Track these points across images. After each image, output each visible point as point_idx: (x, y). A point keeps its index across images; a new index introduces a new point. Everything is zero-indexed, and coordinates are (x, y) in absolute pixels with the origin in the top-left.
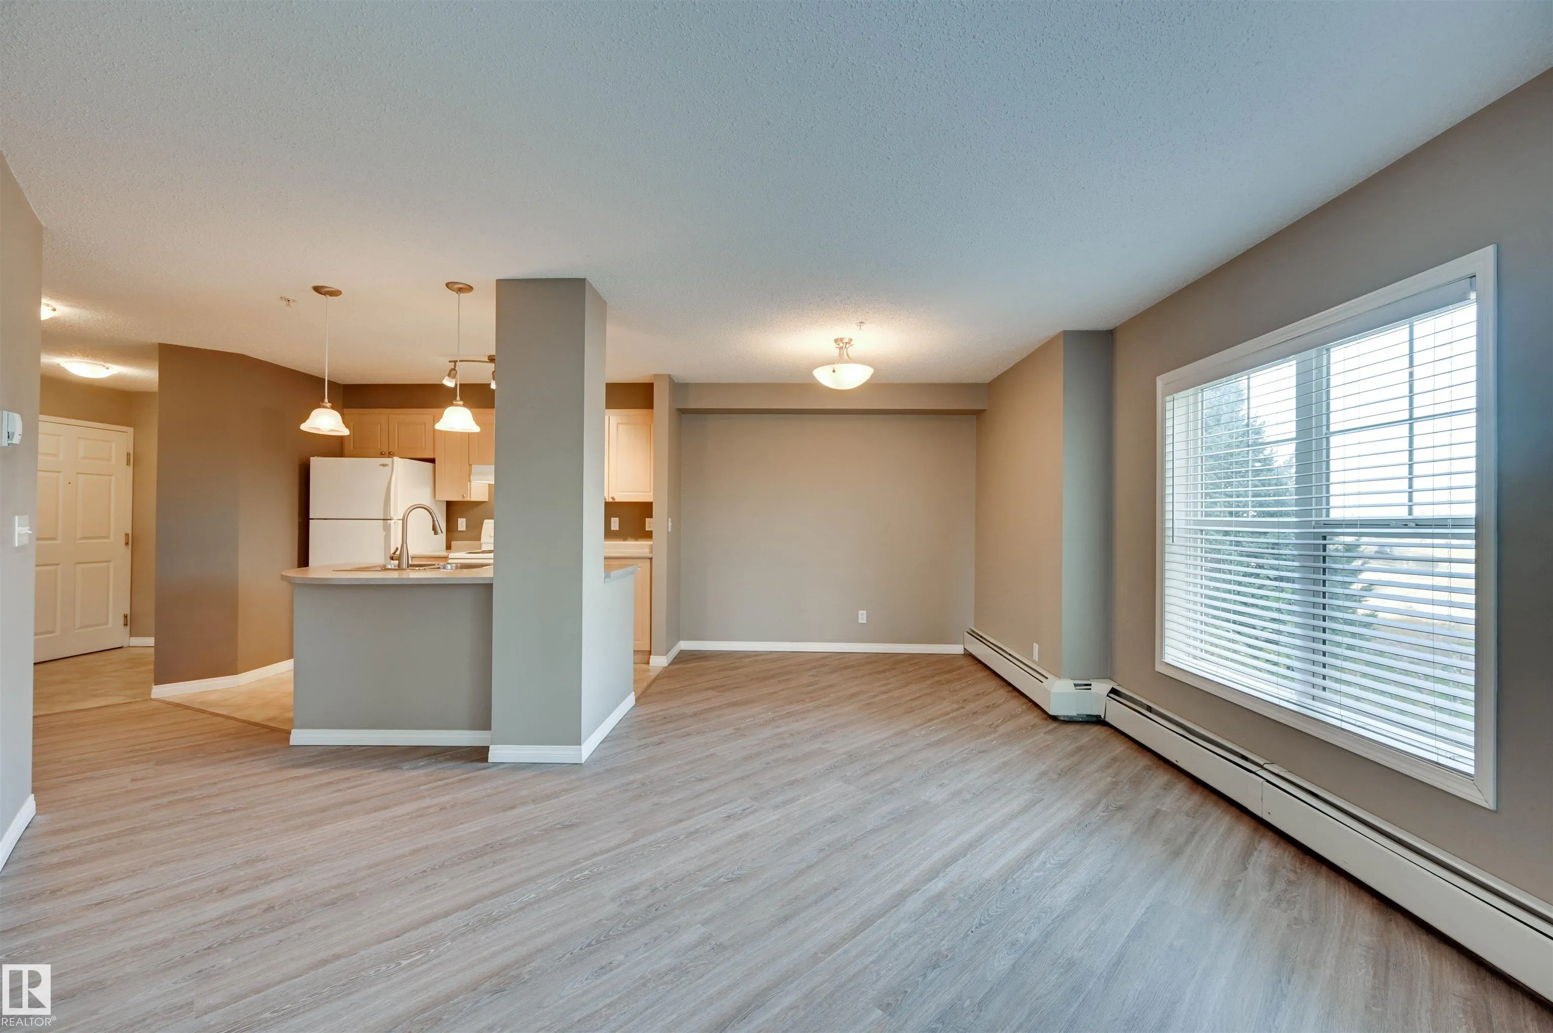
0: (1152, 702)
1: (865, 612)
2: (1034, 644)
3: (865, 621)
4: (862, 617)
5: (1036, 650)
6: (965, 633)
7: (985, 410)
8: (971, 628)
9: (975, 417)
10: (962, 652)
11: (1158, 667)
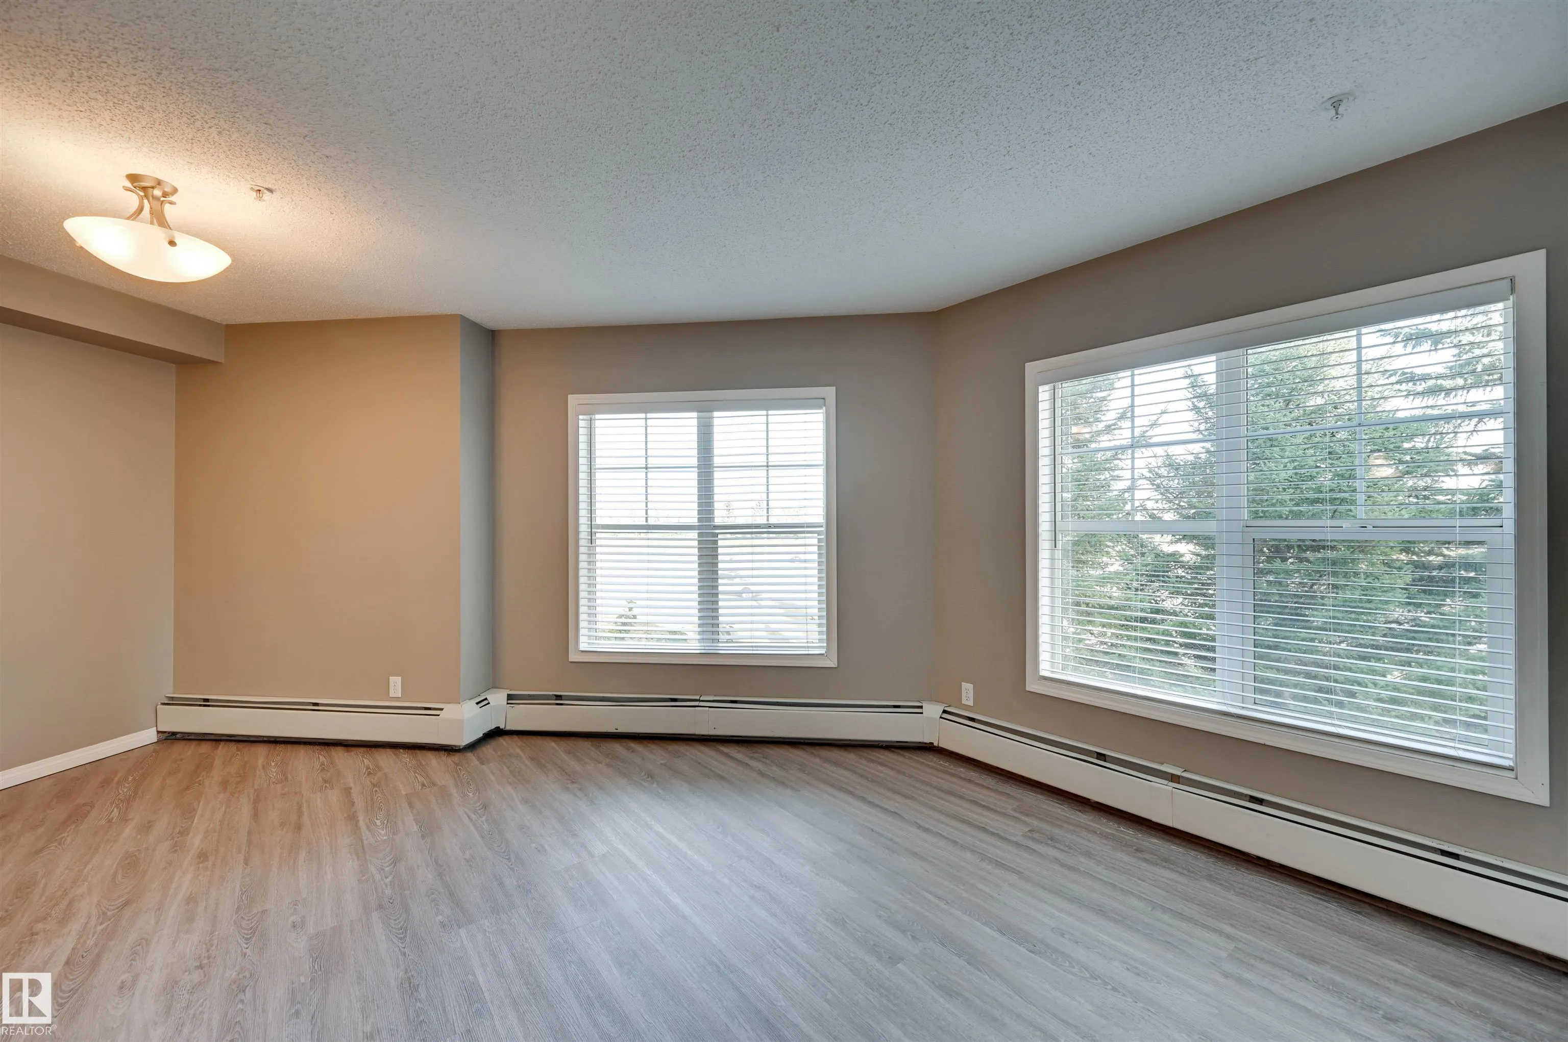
0: (554, 691)
2: (392, 679)
5: (396, 685)
6: (160, 707)
7: (221, 363)
8: (167, 695)
9: (174, 365)
10: (154, 738)
11: (573, 657)
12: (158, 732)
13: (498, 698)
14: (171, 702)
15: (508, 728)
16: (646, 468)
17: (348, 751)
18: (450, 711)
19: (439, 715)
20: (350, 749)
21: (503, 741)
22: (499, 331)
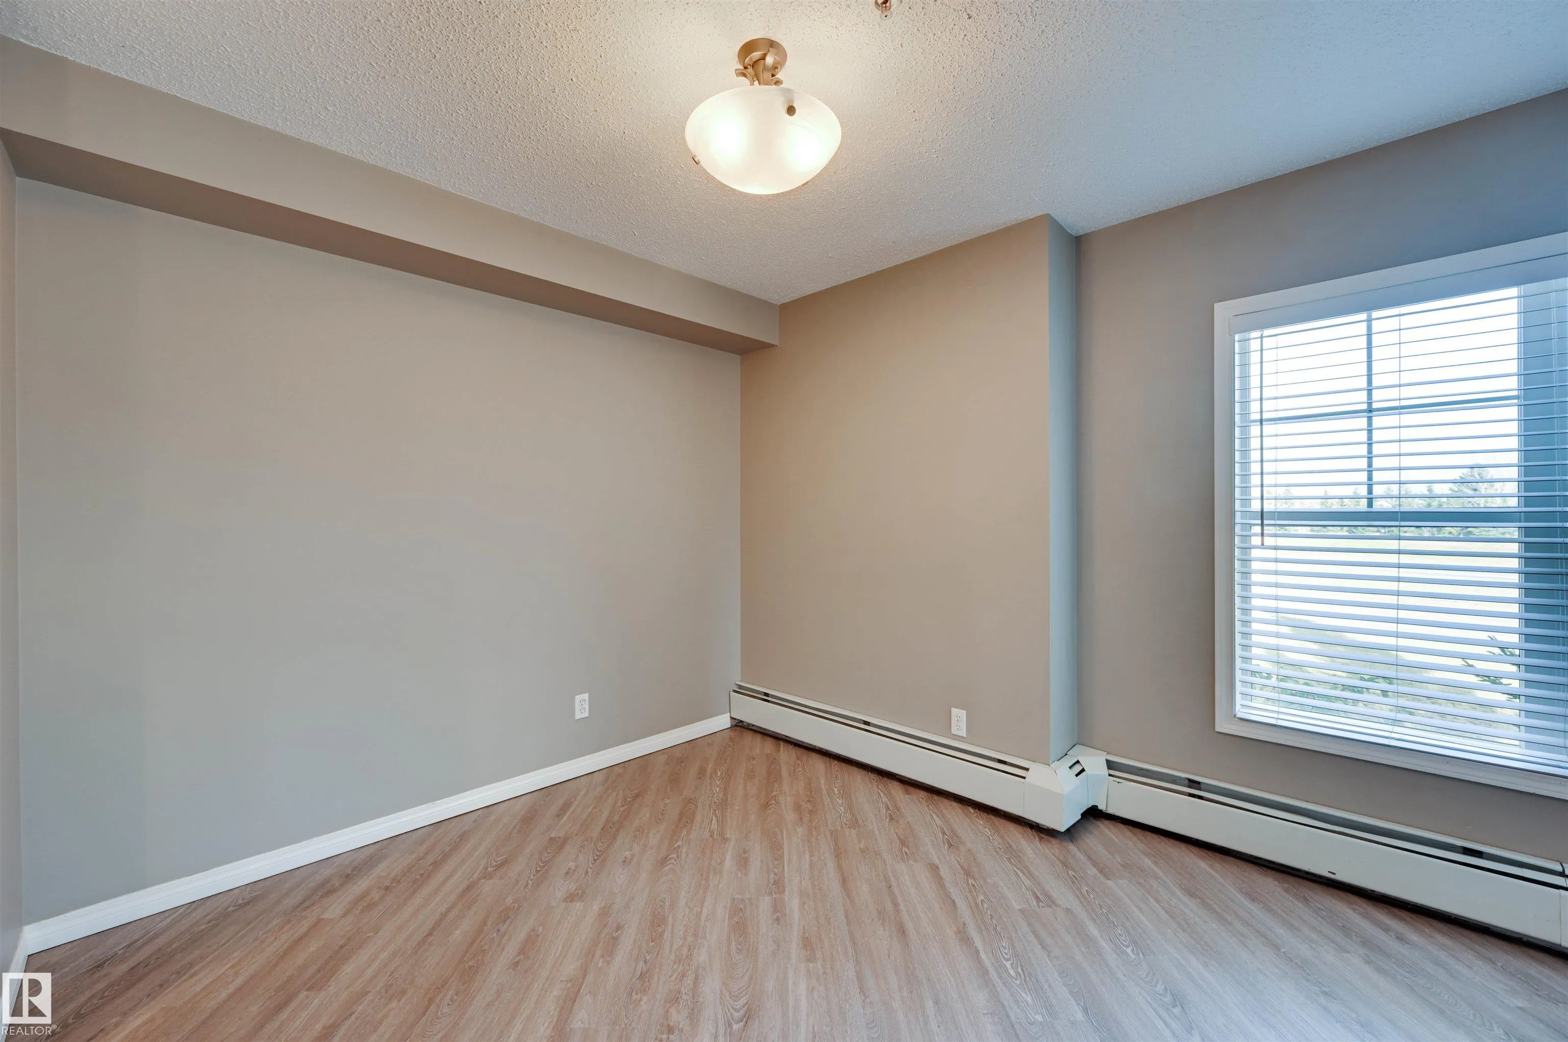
0: (1189, 773)
1: (586, 696)
2: (955, 711)
3: (586, 714)
4: (582, 706)
5: (959, 719)
6: (732, 693)
7: (773, 346)
8: (737, 683)
9: (739, 357)
10: (728, 724)
11: (1222, 726)
12: (732, 718)
13: (1095, 763)
14: (740, 690)
15: (1111, 811)
16: (1370, 410)
17: (908, 793)
18: (1038, 774)
19: (1024, 778)
20: (911, 789)
21: (1105, 829)
22: (1087, 235)
